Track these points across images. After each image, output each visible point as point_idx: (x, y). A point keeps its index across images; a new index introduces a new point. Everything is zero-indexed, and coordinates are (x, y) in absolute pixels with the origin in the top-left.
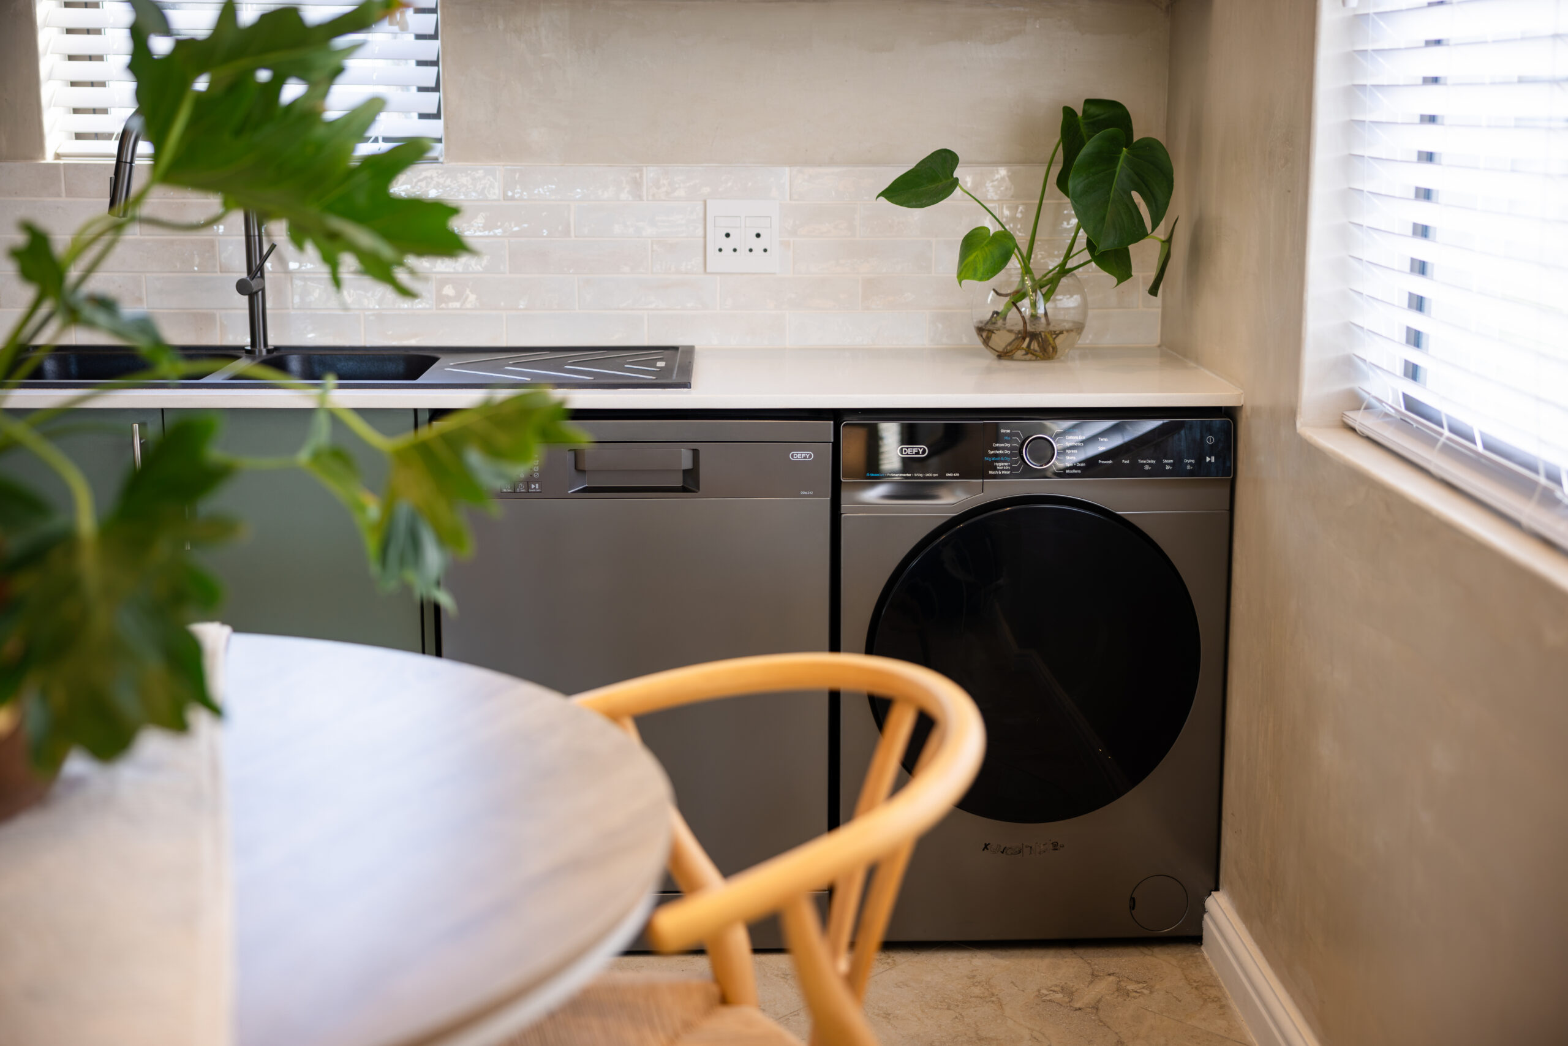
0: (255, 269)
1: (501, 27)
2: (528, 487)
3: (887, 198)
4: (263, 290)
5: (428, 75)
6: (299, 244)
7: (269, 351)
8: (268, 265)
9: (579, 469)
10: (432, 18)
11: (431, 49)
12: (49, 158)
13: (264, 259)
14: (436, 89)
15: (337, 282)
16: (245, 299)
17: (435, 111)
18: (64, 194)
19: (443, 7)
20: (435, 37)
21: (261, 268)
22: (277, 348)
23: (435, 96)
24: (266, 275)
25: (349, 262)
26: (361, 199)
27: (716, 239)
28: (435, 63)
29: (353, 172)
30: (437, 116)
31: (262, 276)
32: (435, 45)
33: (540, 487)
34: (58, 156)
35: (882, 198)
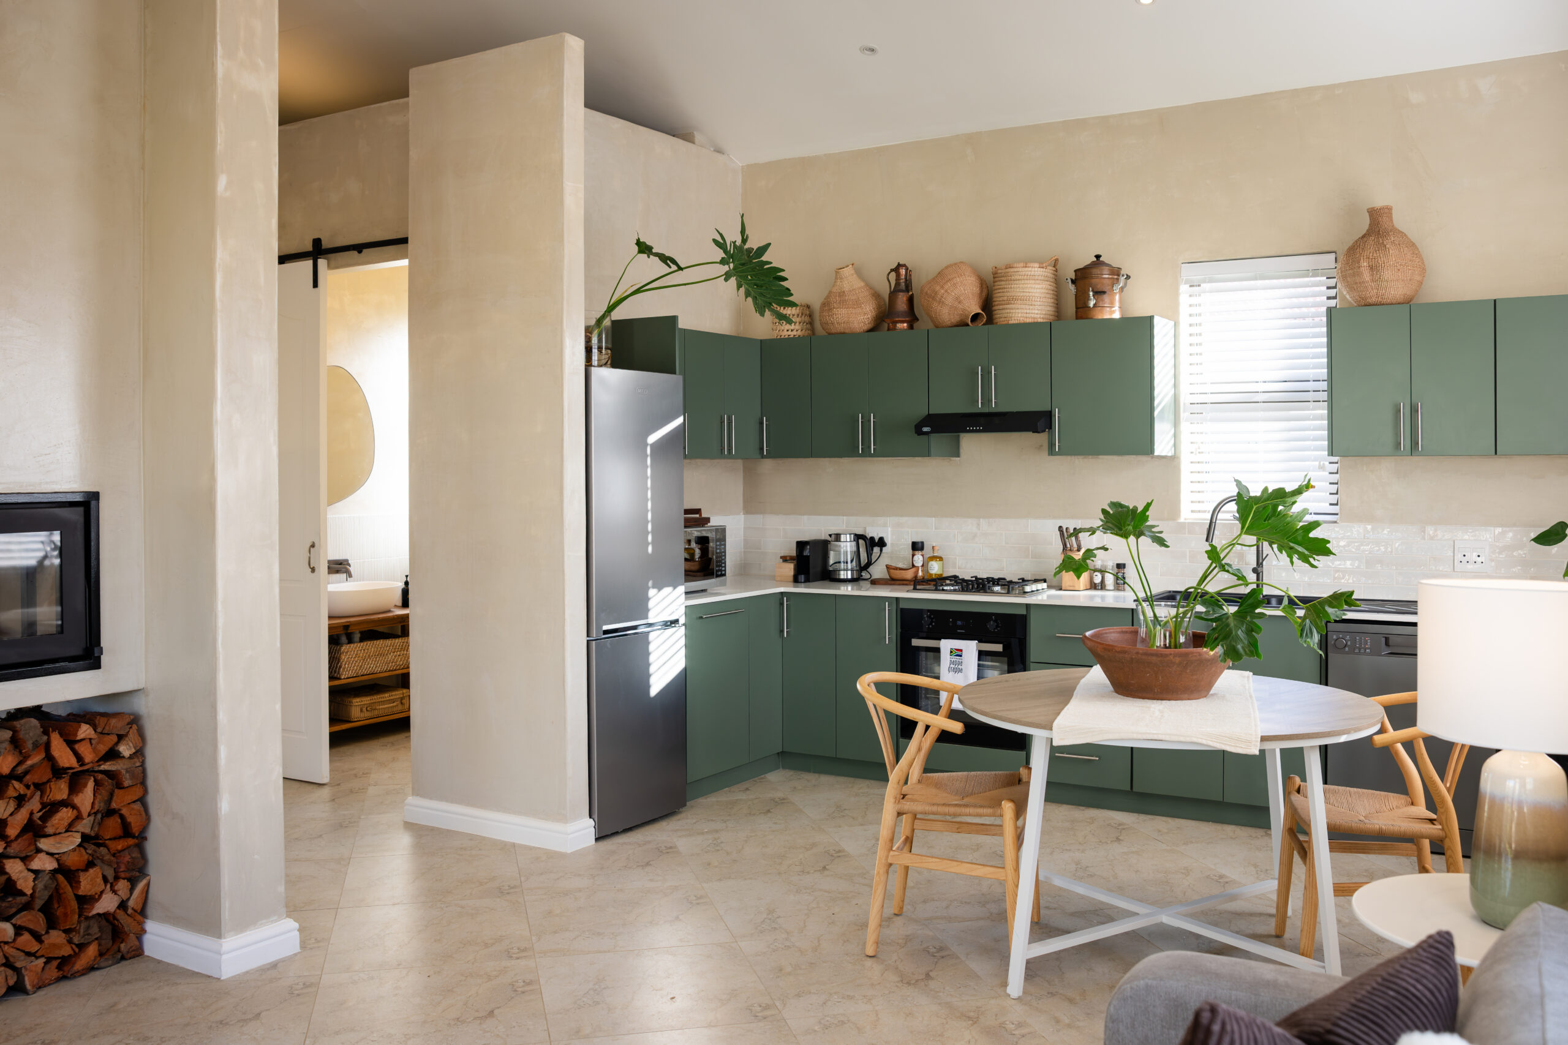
0: (1259, 563)
1: (1365, 469)
2: (1365, 650)
3: (1535, 542)
4: (1262, 572)
5: (1334, 488)
6: (1281, 551)
7: (1263, 596)
8: (1264, 563)
9: (1387, 644)
10: (1336, 466)
11: (1335, 478)
12: (1182, 520)
13: (1263, 560)
14: (1337, 493)
15: (1292, 563)
16: (1255, 575)
17: (1336, 502)
18: (1187, 533)
19: (1340, 462)
20: (1337, 473)
21: (1262, 564)
22: (1266, 596)
23: (1336, 496)
24: (1264, 566)
25: (1295, 558)
26: (1300, 538)
27: (1459, 557)
28: (1337, 483)
29: (1297, 530)
30: (1337, 504)
31: (1262, 567)
32: (1337, 476)
33: (1370, 651)
34: (1185, 519)
35: (1532, 542)
